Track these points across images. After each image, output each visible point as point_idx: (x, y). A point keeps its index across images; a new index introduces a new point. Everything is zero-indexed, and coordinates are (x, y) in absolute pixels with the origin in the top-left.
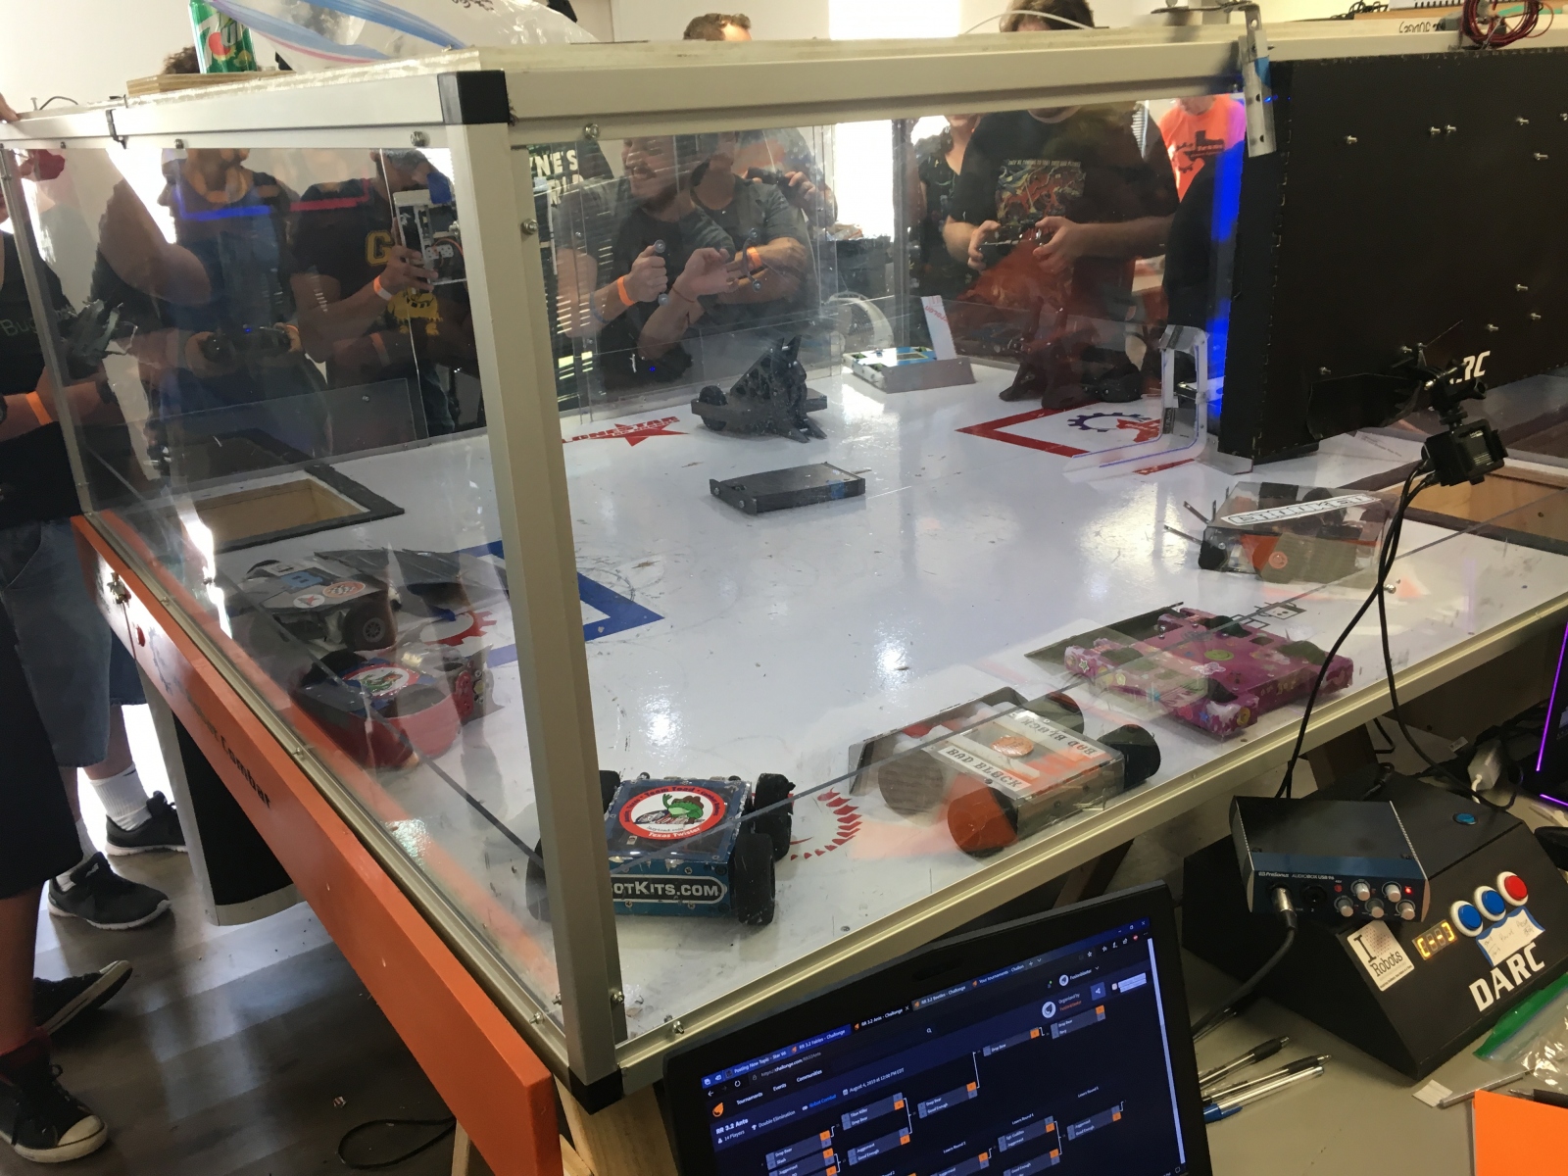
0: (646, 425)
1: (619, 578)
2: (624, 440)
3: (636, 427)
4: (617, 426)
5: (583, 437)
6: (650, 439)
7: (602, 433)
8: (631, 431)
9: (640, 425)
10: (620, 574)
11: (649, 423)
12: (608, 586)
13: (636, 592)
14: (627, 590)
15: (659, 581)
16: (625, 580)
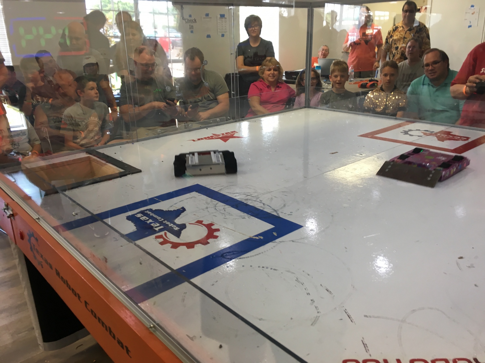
1: (264, 204)
2: (219, 140)
4: (213, 134)
5: (202, 139)
6: (231, 140)
7: (208, 137)
9: (223, 134)
10: (262, 202)
11: (226, 133)
12: (261, 209)
13: (278, 212)
14: (273, 211)
15: (285, 205)
16: (268, 205)
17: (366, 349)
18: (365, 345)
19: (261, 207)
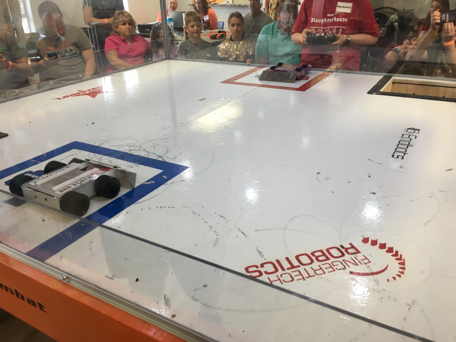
0: (92, 90)
1: (148, 152)
2: (87, 96)
3: (89, 91)
4: (78, 91)
5: (68, 96)
7: (74, 94)
8: (87, 92)
9: (89, 90)
10: (146, 150)
11: (93, 89)
12: (147, 157)
13: (163, 158)
14: (158, 157)
15: (168, 151)
16: (152, 153)
17: (261, 255)
18: (260, 253)
19: (146, 155)
